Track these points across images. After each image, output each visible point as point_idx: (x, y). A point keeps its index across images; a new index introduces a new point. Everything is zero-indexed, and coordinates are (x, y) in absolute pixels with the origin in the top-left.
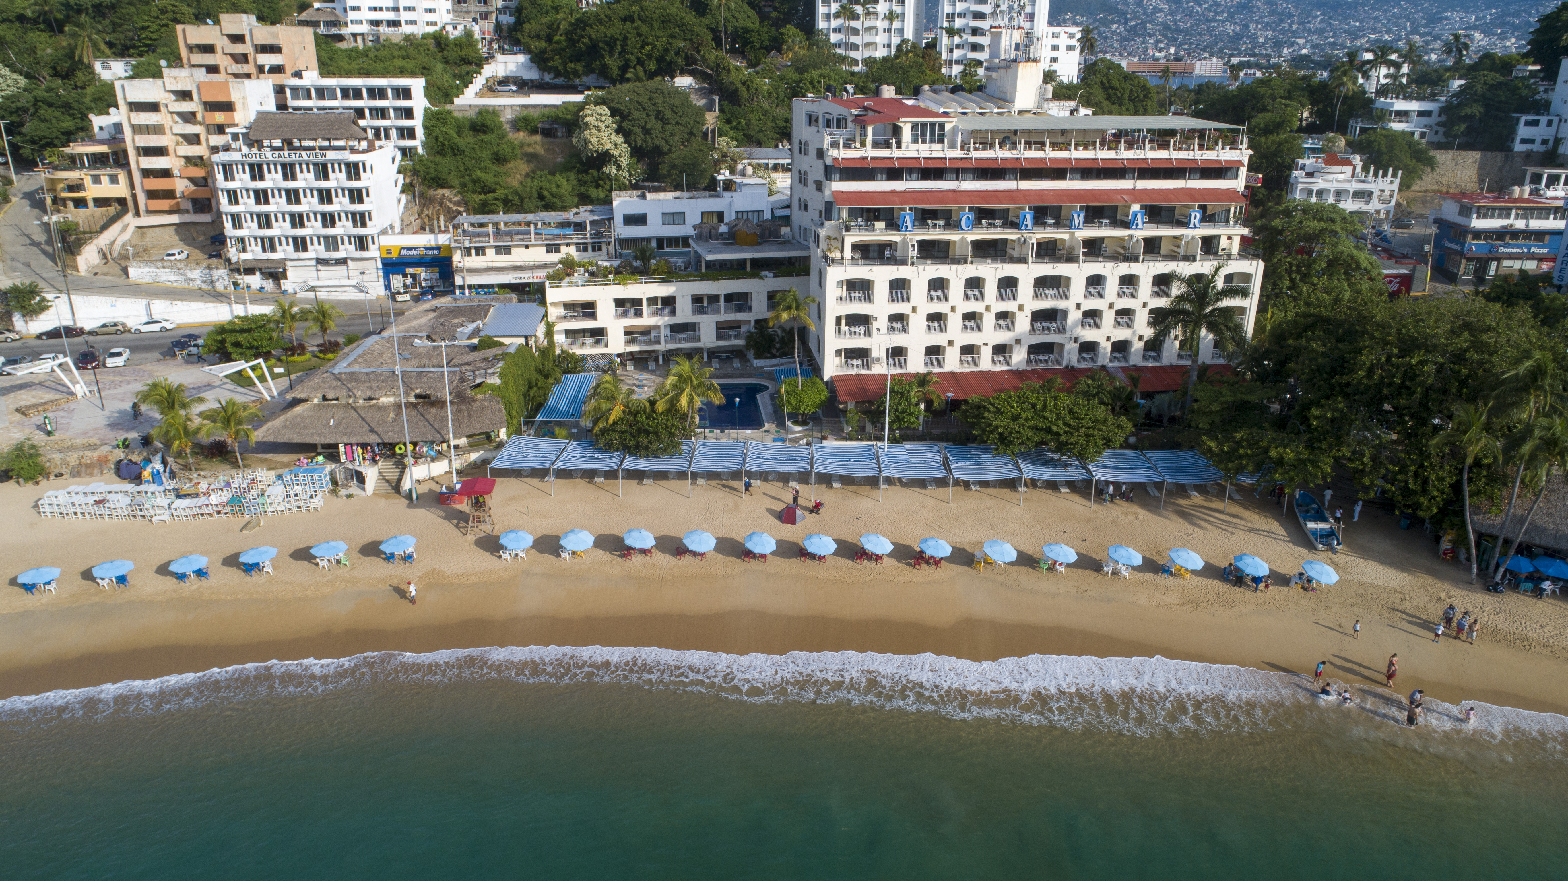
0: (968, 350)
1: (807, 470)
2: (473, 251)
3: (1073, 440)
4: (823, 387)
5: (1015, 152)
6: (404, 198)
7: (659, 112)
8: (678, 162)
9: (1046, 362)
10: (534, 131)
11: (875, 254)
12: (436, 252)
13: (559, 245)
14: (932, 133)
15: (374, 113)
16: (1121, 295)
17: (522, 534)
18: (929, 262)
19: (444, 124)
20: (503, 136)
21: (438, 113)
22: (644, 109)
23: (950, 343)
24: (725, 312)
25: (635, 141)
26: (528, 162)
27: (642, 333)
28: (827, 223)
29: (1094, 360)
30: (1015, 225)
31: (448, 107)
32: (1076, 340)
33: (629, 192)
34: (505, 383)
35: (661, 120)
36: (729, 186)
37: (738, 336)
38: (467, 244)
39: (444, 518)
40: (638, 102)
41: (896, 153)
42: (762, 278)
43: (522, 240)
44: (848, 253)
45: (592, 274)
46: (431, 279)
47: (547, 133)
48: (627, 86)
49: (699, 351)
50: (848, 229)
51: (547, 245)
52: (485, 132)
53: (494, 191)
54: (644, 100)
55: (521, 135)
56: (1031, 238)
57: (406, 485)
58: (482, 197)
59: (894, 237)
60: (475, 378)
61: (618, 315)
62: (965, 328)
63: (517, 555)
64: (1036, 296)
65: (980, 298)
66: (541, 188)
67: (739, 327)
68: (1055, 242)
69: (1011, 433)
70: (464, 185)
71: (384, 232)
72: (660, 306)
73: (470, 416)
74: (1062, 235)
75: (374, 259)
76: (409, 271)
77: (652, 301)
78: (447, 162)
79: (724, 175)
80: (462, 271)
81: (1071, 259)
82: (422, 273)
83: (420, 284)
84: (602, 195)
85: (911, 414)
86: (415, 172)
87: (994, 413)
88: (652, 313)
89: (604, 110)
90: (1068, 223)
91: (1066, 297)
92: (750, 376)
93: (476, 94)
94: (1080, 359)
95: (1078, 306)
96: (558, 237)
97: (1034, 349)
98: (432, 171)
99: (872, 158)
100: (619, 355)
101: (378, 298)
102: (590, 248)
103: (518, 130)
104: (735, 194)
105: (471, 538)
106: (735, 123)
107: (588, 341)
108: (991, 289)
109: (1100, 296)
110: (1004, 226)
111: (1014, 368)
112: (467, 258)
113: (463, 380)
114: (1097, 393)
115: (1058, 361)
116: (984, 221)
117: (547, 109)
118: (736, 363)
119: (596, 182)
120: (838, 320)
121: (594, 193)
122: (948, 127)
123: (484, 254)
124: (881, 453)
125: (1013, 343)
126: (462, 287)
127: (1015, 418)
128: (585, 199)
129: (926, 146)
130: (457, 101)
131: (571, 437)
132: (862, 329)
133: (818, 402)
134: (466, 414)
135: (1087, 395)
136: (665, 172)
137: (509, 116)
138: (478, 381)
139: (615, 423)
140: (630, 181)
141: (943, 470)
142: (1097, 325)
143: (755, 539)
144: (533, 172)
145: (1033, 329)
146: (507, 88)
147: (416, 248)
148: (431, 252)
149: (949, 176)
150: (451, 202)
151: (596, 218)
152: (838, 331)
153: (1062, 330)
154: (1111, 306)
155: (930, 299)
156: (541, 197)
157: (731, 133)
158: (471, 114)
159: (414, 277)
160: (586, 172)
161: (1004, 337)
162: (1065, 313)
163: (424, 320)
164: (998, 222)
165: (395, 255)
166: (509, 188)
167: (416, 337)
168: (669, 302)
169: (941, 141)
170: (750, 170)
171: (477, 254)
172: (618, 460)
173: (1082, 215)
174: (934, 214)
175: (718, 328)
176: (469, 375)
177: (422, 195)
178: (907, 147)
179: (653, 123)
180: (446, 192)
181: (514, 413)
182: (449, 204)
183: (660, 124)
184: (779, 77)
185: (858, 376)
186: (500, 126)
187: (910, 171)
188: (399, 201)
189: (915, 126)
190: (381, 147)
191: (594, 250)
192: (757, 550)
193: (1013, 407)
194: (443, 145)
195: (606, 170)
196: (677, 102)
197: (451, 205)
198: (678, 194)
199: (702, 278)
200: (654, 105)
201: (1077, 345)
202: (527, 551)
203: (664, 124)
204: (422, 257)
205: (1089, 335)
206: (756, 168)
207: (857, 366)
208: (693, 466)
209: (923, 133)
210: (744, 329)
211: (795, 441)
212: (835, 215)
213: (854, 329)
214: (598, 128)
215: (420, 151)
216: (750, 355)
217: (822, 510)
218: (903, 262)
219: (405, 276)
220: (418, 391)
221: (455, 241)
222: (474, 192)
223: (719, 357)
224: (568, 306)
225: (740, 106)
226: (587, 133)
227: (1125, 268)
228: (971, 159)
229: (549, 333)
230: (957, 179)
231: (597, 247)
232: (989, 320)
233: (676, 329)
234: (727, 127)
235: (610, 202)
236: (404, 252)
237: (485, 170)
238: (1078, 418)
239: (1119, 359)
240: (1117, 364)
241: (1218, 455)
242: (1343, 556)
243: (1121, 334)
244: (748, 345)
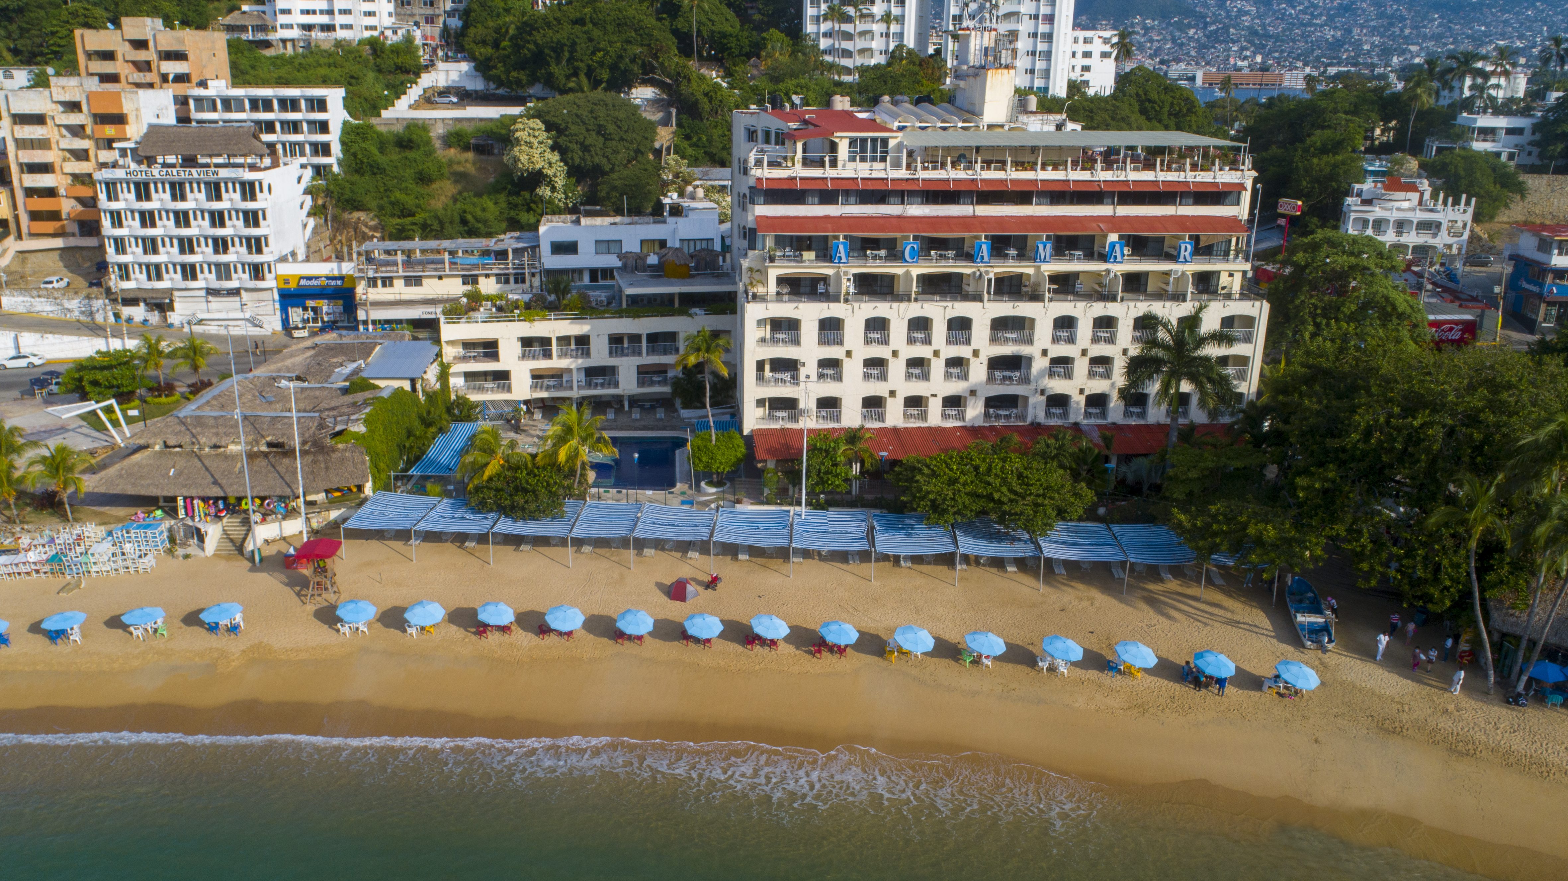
0: (915, 402)
1: (706, 538)
2: (379, 282)
3: (1018, 510)
4: (741, 443)
5: (970, 172)
6: (311, 222)
7: (600, 126)
8: (617, 183)
9: (1007, 417)
10: (466, 148)
11: (808, 289)
12: (339, 283)
13: (477, 276)
14: (874, 150)
15: (286, 126)
16: (1095, 340)
17: (362, 604)
18: (865, 298)
19: (364, 139)
20: (430, 153)
21: (358, 127)
22: (584, 123)
23: (892, 393)
24: (648, 354)
25: (572, 159)
26: (456, 182)
27: (552, 377)
28: (751, 253)
29: (1065, 415)
30: (970, 257)
31: (374, 121)
32: (1043, 392)
33: (563, 217)
34: (371, 431)
35: (603, 136)
36: (677, 211)
37: (663, 383)
38: (371, 274)
39: (287, 585)
40: (577, 115)
41: (830, 173)
42: (690, 315)
43: (436, 270)
44: (772, 287)
45: (500, 309)
46: (334, 313)
47: (481, 149)
48: (570, 96)
49: (619, 399)
50: (772, 259)
51: (463, 276)
52: (411, 148)
53: (413, 215)
54: (584, 113)
55: (452, 151)
56: (987, 273)
57: (249, 546)
58: (398, 221)
59: (826, 270)
60: (335, 424)
61: (524, 357)
62: (909, 376)
63: (357, 629)
64: (994, 340)
65: (927, 341)
66: (465, 212)
67: (665, 372)
68: (1017, 277)
69: (945, 499)
70: (381, 208)
71: (283, 259)
72: (573, 347)
73: (327, 468)
74: (1027, 269)
75: (271, 289)
76: (310, 303)
77: (564, 340)
78: (365, 182)
79: (671, 198)
80: (365, 304)
81: (1035, 297)
82: (325, 306)
83: (322, 318)
84: (532, 220)
85: (837, 476)
86: (328, 193)
87: (928, 476)
88: (562, 355)
89: (538, 124)
90: (1032, 255)
91: (1030, 342)
92: (674, 428)
93: (410, 107)
94: (1048, 414)
95: (1045, 352)
96: (476, 266)
97: (992, 402)
98: (347, 191)
99: (801, 179)
100: (526, 402)
101: (274, 333)
102: (512, 279)
103: (450, 147)
104: (680, 220)
105: (311, 608)
106: (694, 140)
107: (490, 385)
108: (939, 331)
109: (1071, 340)
110: (957, 257)
111: (969, 424)
112: (371, 290)
113: (321, 426)
114: (1056, 456)
115: (1023, 417)
116: (933, 252)
117: (483, 123)
118: (660, 414)
119: (528, 205)
120: (760, 365)
121: (525, 217)
122: (892, 143)
123: (391, 285)
124: (797, 520)
125: (967, 394)
126: (365, 323)
127: (952, 482)
128: (514, 225)
129: (866, 165)
130: (385, 114)
131: (446, 494)
132: (787, 376)
133: (734, 460)
134: (322, 466)
135: (1045, 457)
136: (603, 194)
137: (441, 131)
138: (338, 428)
139: (490, 479)
140: (567, 204)
141: (865, 542)
142: (1068, 375)
143: (629, 617)
144: (460, 193)
145: (990, 379)
146: (446, 100)
147: (317, 278)
148: (333, 283)
149: (892, 200)
150: (366, 226)
151: (521, 245)
152: (760, 378)
153: (1026, 380)
154: (1084, 353)
155: (868, 342)
156: (464, 222)
157: (690, 151)
158: (399, 128)
159: (314, 309)
160: (518, 194)
161: (956, 387)
162: (1029, 359)
163: (298, 359)
164: (951, 253)
165: (293, 285)
166: (430, 211)
167: (284, 377)
168: (583, 341)
169: (883, 159)
170: (700, 192)
171: (384, 285)
172: (490, 522)
173: (1049, 246)
174: (874, 244)
175: (639, 373)
176: (329, 422)
177: (335, 218)
178: (844, 166)
179: (593, 139)
180: (362, 216)
181: (382, 465)
182: (364, 229)
183: (601, 140)
184: (750, 87)
185: (783, 430)
186: (428, 142)
187: (847, 193)
188: (305, 226)
189: (852, 142)
190: (285, 164)
191: (516, 282)
192: (630, 630)
193: (951, 470)
194: (362, 162)
195: (539, 191)
196: (622, 115)
197: (367, 230)
198: (618, 219)
199: (620, 314)
200: (595, 118)
201: (1044, 398)
202: (369, 625)
203: (606, 139)
204: (323, 288)
205: (1058, 386)
206: (708, 191)
207: (783, 419)
208: (575, 530)
209: (863, 150)
210: (671, 374)
211: (706, 504)
212: (759, 244)
213: (779, 376)
214: (530, 145)
215: (336, 169)
216: (678, 403)
217: (720, 585)
218: (836, 299)
219: (305, 309)
220: (269, 439)
221: (360, 270)
222: (393, 215)
223: (642, 407)
224: (468, 345)
225: (702, 120)
226: (516, 149)
227: (1100, 309)
228: (918, 179)
229: (444, 376)
230: (903, 203)
231: (520, 279)
232: (937, 368)
233: (591, 372)
234: (685, 144)
235: (535, 228)
236: (303, 282)
237: (405, 191)
238: (1027, 485)
239: (1096, 416)
240: (1093, 421)
241: (1189, 531)
242: (1336, 657)
243: (1099, 386)
244: (675, 392)
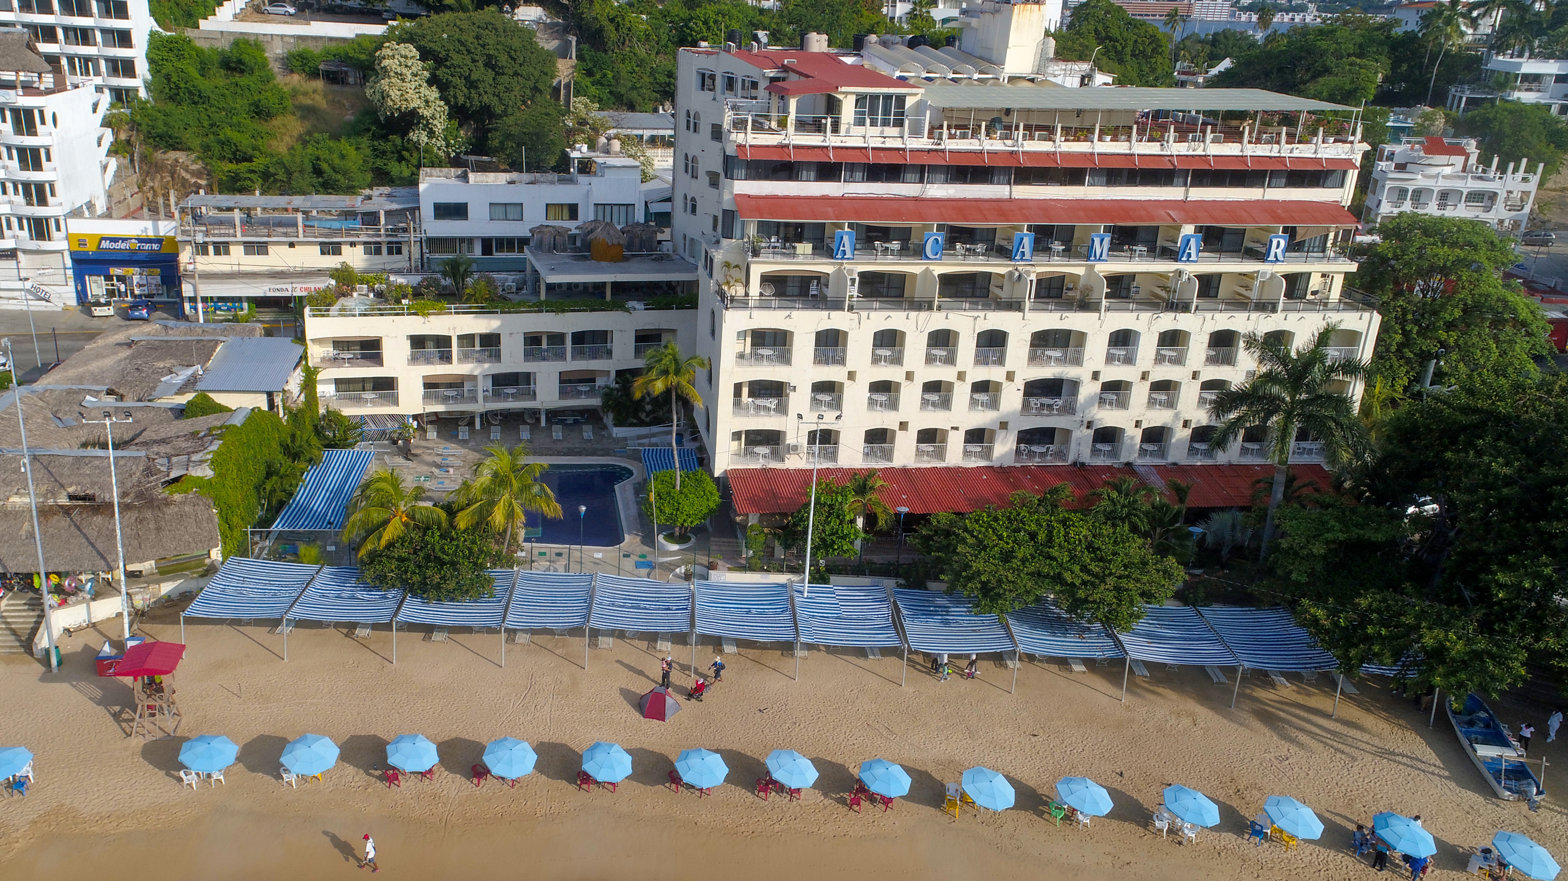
0: (928, 436)
1: (686, 630)
2: (211, 249)
3: (1096, 597)
4: (711, 487)
5: (1009, 142)
6: (113, 163)
7: (490, 57)
8: (515, 130)
9: (1043, 455)
10: (314, 74)
11: (796, 291)
12: (155, 247)
13: (340, 243)
14: (886, 112)
15: (71, 34)
16: (1159, 359)
17: (217, 744)
18: (876, 305)
19: (180, 57)
20: (268, 79)
21: (170, 40)
22: (469, 52)
23: (903, 426)
24: (573, 358)
25: (455, 97)
26: (303, 118)
27: (450, 386)
28: (725, 242)
29: (1114, 454)
30: (1004, 253)
31: (189, 33)
32: (1089, 425)
33: (445, 170)
34: (221, 475)
35: (493, 67)
36: (586, 167)
37: (591, 393)
38: (200, 238)
39: (99, 703)
40: (459, 41)
41: (833, 141)
42: (627, 310)
43: (286, 235)
44: (755, 288)
45: (379, 295)
46: (148, 284)
47: (332, 78)
48: (448, 16)
49: (535, 413)
50: (756, 253)
51: (321, 244)
52: (242, 72)
53: (250, 160)
54: (469, 39)
55: (296, 78)
56: (1028, 273)
57: (43, 642)
58: (233, 167)
59: (825, 267)
60: (170, 469)
61: (414, 360)
62: (925, 403)
63: (209, 776)
64: (1033, 358)
65: (950, 360)
66: (318, 159)
67: (593, 380)
68: (1062, 278)
69: (1000, 581)
70: (207, 148)
71: (76, 213)
72: (477, 348)
73: (158, 529)
74: (1076, 269)
75: (61, 252)
76: (115, 271)
77: (467, 340)
78: (183, 113)
79: (580, 151)
80: (192, 277)
81: (1086, 305)
82: (135, 275)
83: (132, 293)
84: (406, 173)
85: (844, 537)
86: (134, 125)
87: (971, 546)
88: (465, 358)
89: (411, 50)
90: (1084, 250)
91: (1077, 361)
92: (606, 453)
93: (235, 16)
94: (1095, 452)
95: (1096, 375)
96: (338, 232)
97: (1027, 437)
98: (160, 124)
99: (796, 147)
100: (415, 417)
101: (66, 309)
102: (384, 250)
103: (292, 71)
104: (594, 180)
105: (137, 742)
106: (598, 76)
107: (369, 395)
108: (967, 348)
109: (1129, 360)
110: (987, 253)
111: (996, 464)
112: (200, 258)
113: (149, 471)
114: (1128, 515)
115: (1061, 454)
116: (958, 246)
117: (334, 44)
118: (588, 432)
119: (399, 152)
120: (738, 388)
121: (396, 169)
122: (910, 102)
123: (227, 253)
124: (798, 600)
125: (996, 427)
126: (193, 300)
127: (1007, 557)
128: (382, 177)
129: (876, 130)
130: (204, 24)
131: (325, 559)
132: (772, 403)
133: (705, 511)
134: (152, 526)
135: (1112, 518)
136: (496, 143)
137: (279, 51)
138: (173, 475)
139: (390, 545)
140: (449, 154)
141: (892, 633)
142: (1122, 404)
143: (600, 756)
144: (309, 133)
145: (1026, 406)
146: (280, 10)
147: (124, 240)
148: (147, 246)
149: (908, 176)
150: (187, 171)
151: (395, 206)
152: (737, 403)
153: (1070, 409)
154: (1144, 376)
155: (876, 360)
156: (318, 171)
157: (593, 90)
158: (224, 45)
159: (121, 279)
160: (385, 138)
161: (982, 418)
162: (1075, 385)
163: (108, 362)
164: (980, 247)
165: (91, 247)
166: (272, 155)
167: (89, 392)
168: (490, 341)
169: (899, 123)
170: (616, 145)
171: (217, 252)
172: (392, 604)
173: (1107, 240)
174: (885, 234)
175: (561, 382)
176: (161, 464)
177: (144, 158)
178: (848, 131)
179: (479, 72)
180: (182, 156)
181: (235, 520)
182: (183, 174)
183: (491, 74)
184: (661, 12)
185: (764, 471)
186: (264, 65)
187: (852, 167)
188: (105, 168)
189: (860, 100)
190: (76, 87)
191: (390, 252)
192: (601, 776)
193: (1000, 538)
194: (178, 87)
195: (413, 136)
196: (516, 43)
197: (188, 176)
198: (514, 175)
199: (539, 308)
200: (483, 46)
201: (1091, 432)
202: (227, 772)
203: (497, 74)
204: (133, 252)
205: (1108, 417)
206: (626, 141)
207: (764, 456)
208: (510, 617)
209: (873, 112)
210: (600, 382)
211: (669, 568)
212: (737, 231)
213: (760, 402)
214: (401, 77)
215: (143, 94)
216: (609, 419)
217: (706, 695)
218: (837, 305)
219: (108, 278)
220: (71, 490)
221: (184, 232)
222: (222, 158)
223: (562, 422)
224: (340, 344)
225: (606, 51)
226: (384, 82)
227: (1168, 321)
228: (943, 151)
229: (309, 384)
230: (921, 181)
231: (395, 249)
232: (962, 393)
233: (500, 381)
234: (587, 81)
235: (412, 184)
236: (105, 244)
237: (237, 127)
238: (1101, 559)
239: (1152, 454)
240: (1148, 461)
241: (1327, 632)
242: (1548, 814)
243: (1158, 418)
244: (606, 407)
